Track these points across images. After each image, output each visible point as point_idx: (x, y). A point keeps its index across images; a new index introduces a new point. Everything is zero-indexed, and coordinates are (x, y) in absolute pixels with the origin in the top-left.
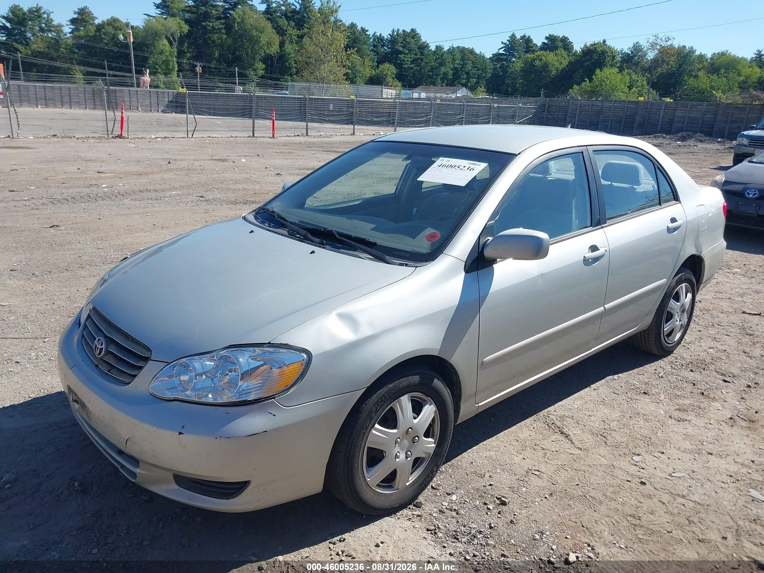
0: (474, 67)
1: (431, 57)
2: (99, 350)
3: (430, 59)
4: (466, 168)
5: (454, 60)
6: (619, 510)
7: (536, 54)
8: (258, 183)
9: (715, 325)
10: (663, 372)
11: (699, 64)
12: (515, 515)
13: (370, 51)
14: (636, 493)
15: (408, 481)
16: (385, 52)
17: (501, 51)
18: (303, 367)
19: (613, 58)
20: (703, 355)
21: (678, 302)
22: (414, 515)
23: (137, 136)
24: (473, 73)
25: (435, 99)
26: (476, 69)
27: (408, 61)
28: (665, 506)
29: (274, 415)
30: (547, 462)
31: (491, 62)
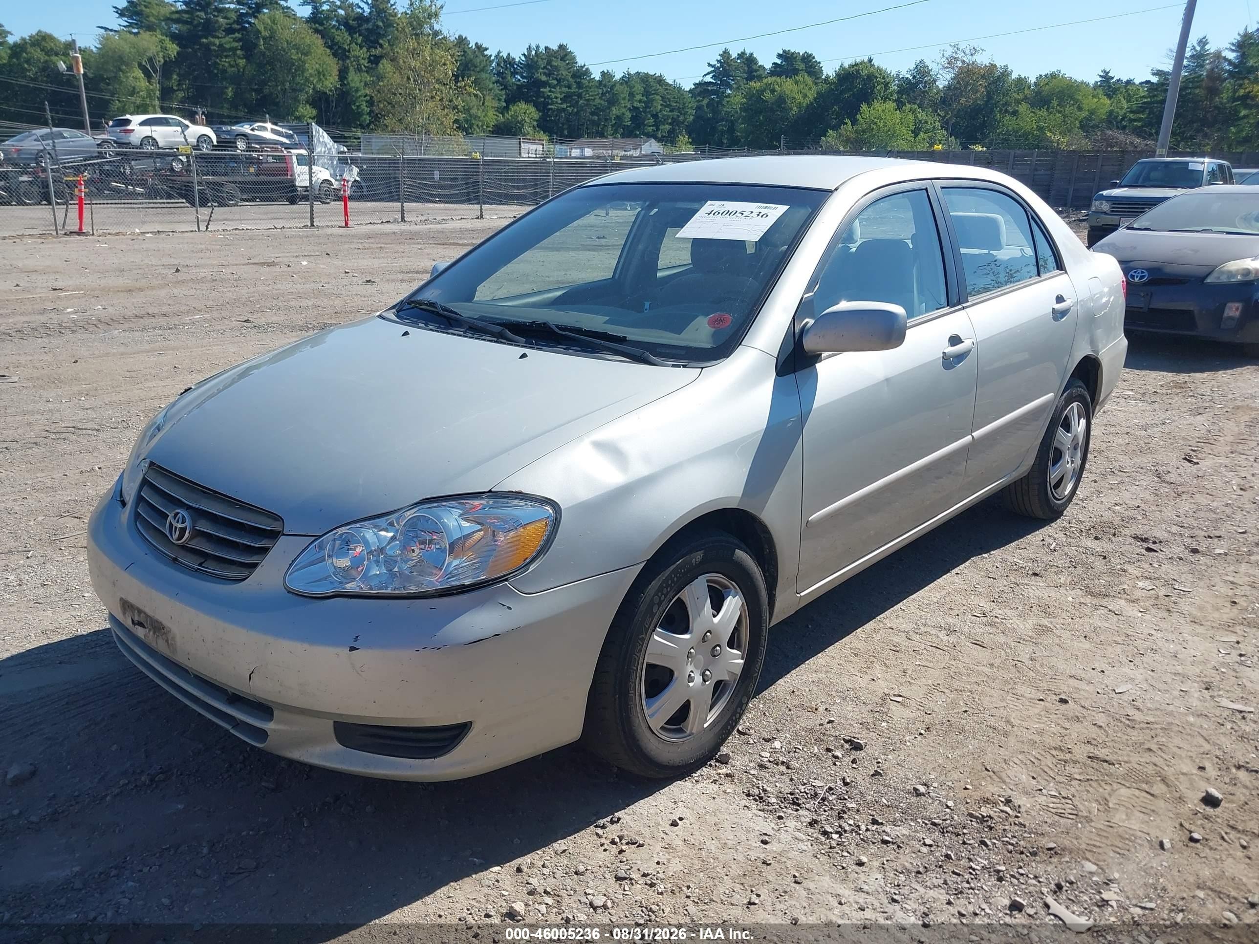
0: (665, 106)
1: (595, 91)
2: (178, 533)
3: (593, 93)
4: (754, 214)
5: (632, 95)
6: (1036, 742)
7: (765, 81)
8: (338, 296)
9: (1116, 472)
10: (1054, 543)
11: (1018, 94)
12: (878, 763)
13: (493, 83)
14: (1055, 716)
15: (706, 721)
16: (517, 85)
17: (708, 79)
18: (549, 528)
19: (886, 85)
20: (1108, 516)
21: (1068, 432)
22: (720, 774)
23: (108, 231)
24: (664, 115)
25: (612, 158)
26: (668, 110)
27: (556, 98)
28: (1103, 732)
29: (509, 608)
30: (910, 683)
31: (692, 97)
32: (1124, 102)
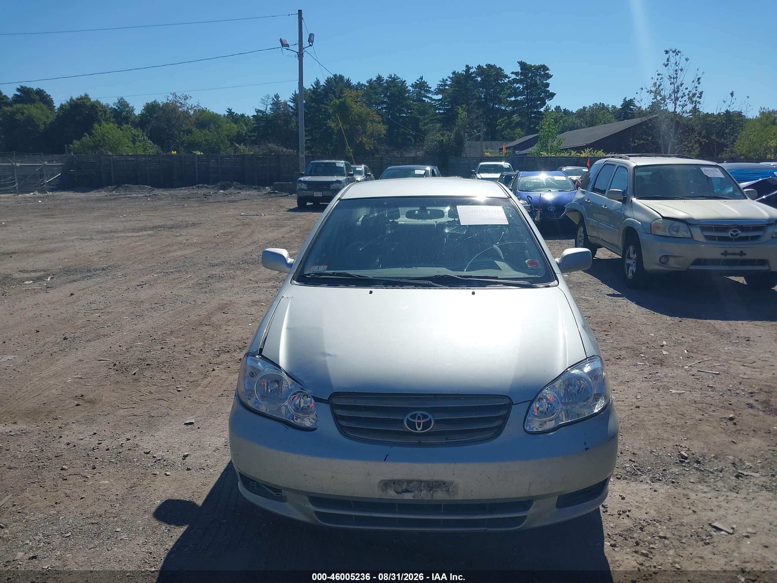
7: (12, 106)
19: (104, 112)
32: (244, 126)
